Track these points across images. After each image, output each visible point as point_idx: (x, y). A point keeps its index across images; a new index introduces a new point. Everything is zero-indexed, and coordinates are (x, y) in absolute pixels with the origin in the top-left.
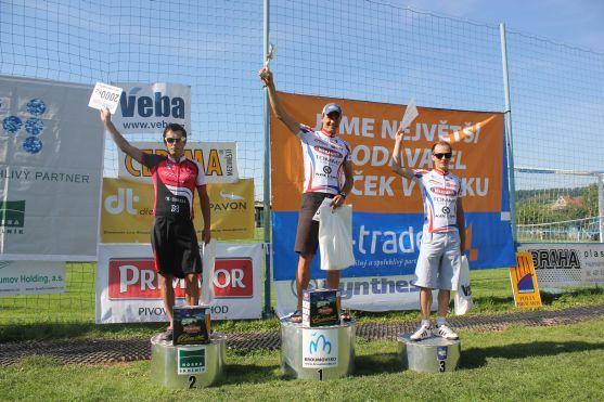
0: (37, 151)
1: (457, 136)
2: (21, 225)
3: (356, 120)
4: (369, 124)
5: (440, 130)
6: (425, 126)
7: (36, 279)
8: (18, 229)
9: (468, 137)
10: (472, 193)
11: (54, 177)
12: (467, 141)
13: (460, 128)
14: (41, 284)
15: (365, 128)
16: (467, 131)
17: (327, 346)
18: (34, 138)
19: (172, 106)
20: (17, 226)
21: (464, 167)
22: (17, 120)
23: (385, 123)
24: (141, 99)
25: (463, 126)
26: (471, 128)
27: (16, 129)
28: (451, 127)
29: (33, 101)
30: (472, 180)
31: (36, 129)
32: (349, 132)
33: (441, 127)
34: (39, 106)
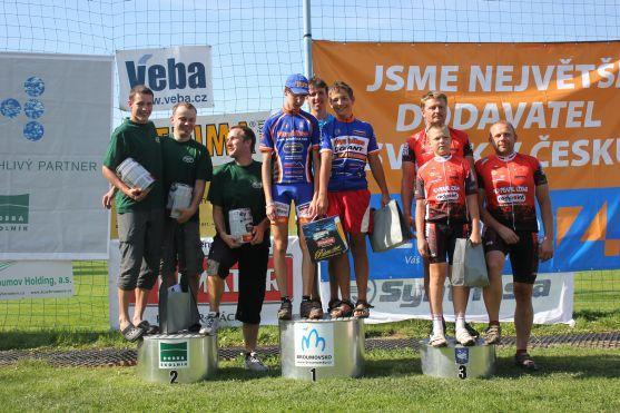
0: (39, 137)
1: (586, 81)
2: (26, 221)
3: (431, 70)
4: (450, 74)
5: (560, 73)
6: (536, 69)
7: (41, 281)
8: (22, 225)
9: (605, 80)
10: (608, 161)
11: (58, 166)
12: (602, 85)
13: (592, 67)
14: (46, 287)
15: (445, 78)
16: (603, 71)
17: (321, 342)
18: (34, 123)
19: (188, 75)
20: (21, 222)
21: (598, 124)
22: (16, 103)
23: (475, 70)
24: (152, 69)
25: (598, 64)
26: (611, 66)
27: (15, 114)
28: (578, 68)
29: (30, 80)
30: (609, 142)
31: (36, 112)
32: (421, 87)
33: (561, 69)
34: (37, 85)
